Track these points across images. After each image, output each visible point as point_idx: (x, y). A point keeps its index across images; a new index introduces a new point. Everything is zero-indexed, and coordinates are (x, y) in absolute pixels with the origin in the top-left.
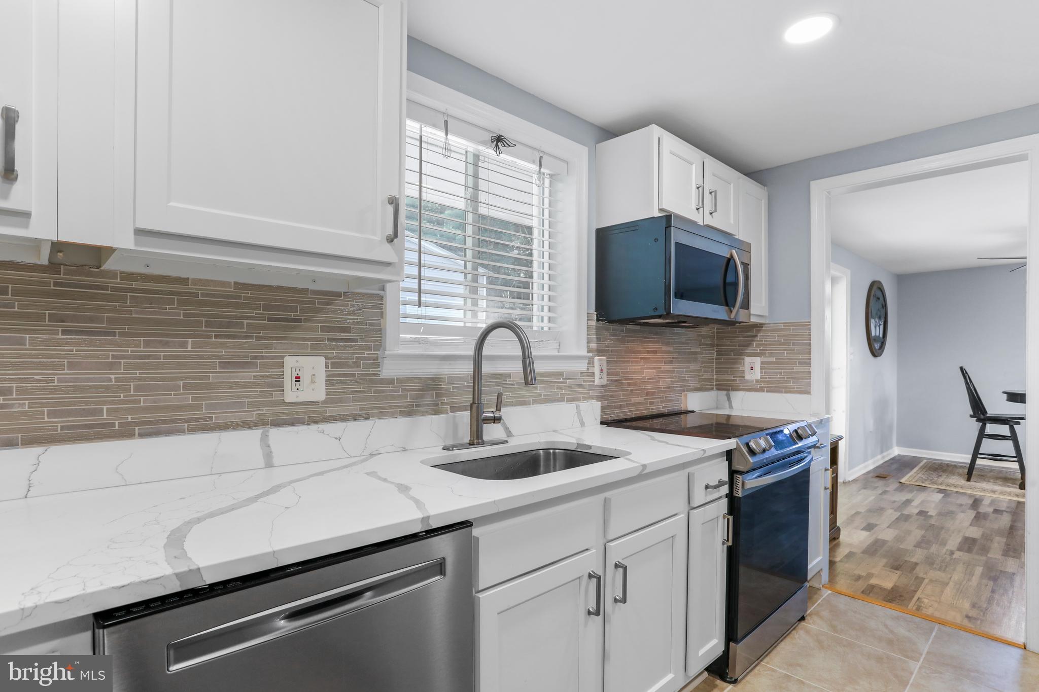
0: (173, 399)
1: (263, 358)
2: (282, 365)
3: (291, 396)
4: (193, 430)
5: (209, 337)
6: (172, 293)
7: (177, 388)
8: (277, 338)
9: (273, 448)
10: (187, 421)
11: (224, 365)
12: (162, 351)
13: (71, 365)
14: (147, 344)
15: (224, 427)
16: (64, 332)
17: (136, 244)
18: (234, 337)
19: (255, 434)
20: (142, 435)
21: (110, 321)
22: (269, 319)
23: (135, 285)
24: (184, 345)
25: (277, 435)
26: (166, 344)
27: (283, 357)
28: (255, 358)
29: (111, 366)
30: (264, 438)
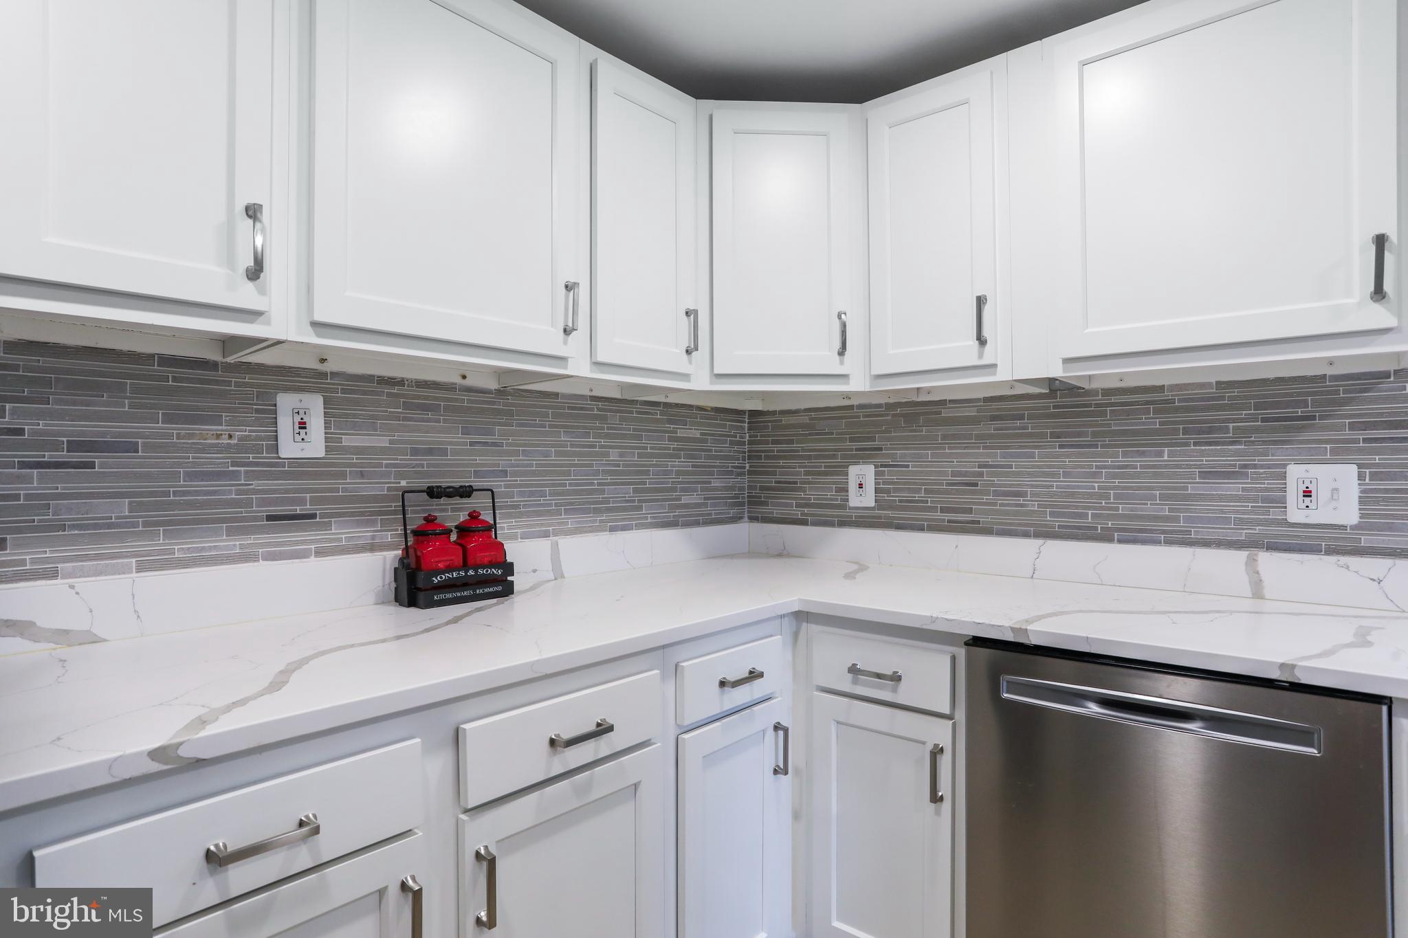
0: (1149, 508)
1: (1255, 466)
2: (1283, 476)
3: (1296, 514)
4: (1169, 542)
5: (1187, 445)
6: (1147, 403)
7: (1153, 498)
8: (1275, 442)
9: (1263, 575)
10: (1164, 532)
11: (1204, 475)
12: (1138, 461)
13: (1066, 474)
14: (1125, 454)
15: (1206, 544)
16: (1061, 447)
17: (1064, 371)
18: (1217, 444)
19: (1242, 555)
20: (1120, 541)
21: (1094, 434)
22: (1264, 420)
23: (1113, 399)
24: (1161, 454)
25: (1266, 559)
26: (1143, 454)
27: (1285, 466)
28: (1245, 466)
29: (1095, 475)
30: (1251, 562)
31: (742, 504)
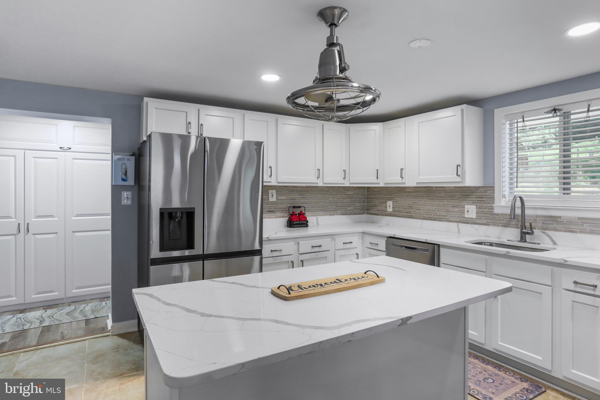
0: (443, 213)
1: (460, 205)
2: (464, 207)
3: (466, 216)
4: (446, 221)
5: (449, 200)
6: (443, 190)
7: (443, 211)
8: (464, 200)
9: (460, 228)
10: (445, 219)
11: (452, 207)
12: (441, 203)
13: (428, 205)
14: (439, 201)
15: (452, 221)
16: (428, 199)
17: (416, 185)
18: (454, 200)
19: (456, 224)
20: (438, 221)
21: (433, 197)
22: (462, 195)
23: (437, 189)
24: (445, 202)
25: (461, 225)
26: (442, 201)
27: (465, 205)
28: (458, 205)
29: (433, 206)
30: (458, 225)
31: (365, 210)
